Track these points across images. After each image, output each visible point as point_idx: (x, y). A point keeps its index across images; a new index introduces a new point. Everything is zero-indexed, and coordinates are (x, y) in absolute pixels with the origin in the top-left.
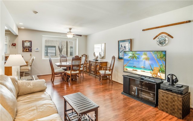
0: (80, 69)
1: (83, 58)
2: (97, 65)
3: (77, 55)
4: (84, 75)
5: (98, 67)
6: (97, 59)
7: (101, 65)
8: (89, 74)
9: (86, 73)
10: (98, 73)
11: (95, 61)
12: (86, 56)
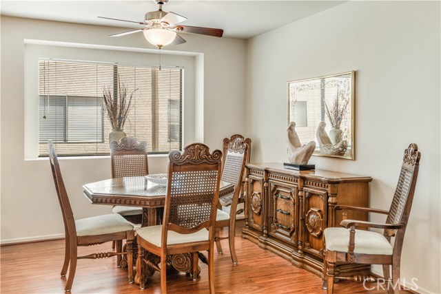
0: (213, 214)
1: (229, 153)
2: (312, 194)
3: (200, 139)
4: (238, 242)
5: (318, 204)
6: (310, 162)
7: (334, 195)
8: (263, 238)
9: (244, 236)
10: (317, 242)
11: (296, 172)
12: (248, 147)
